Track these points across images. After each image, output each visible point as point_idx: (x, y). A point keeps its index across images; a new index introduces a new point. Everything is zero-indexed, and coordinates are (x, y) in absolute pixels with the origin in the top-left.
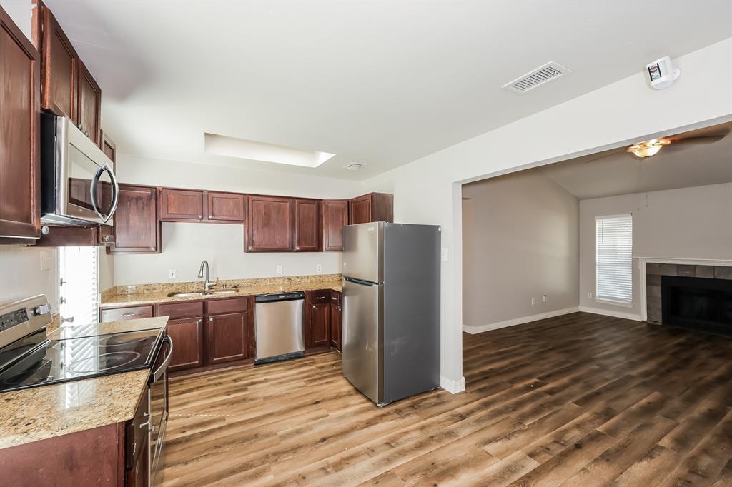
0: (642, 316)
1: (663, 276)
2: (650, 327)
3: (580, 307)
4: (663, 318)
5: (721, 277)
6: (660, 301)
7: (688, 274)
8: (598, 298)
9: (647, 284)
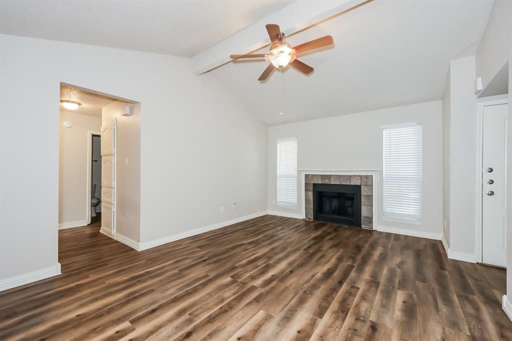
0: (302, 216)
1: (314, 184)
2: (307, 223)
3: (268, 210)
4: (314, 216)
5: (344, 183)
6: (312, 203)
7: (326, 182)
8: (278, 203)
9: (306, 191)
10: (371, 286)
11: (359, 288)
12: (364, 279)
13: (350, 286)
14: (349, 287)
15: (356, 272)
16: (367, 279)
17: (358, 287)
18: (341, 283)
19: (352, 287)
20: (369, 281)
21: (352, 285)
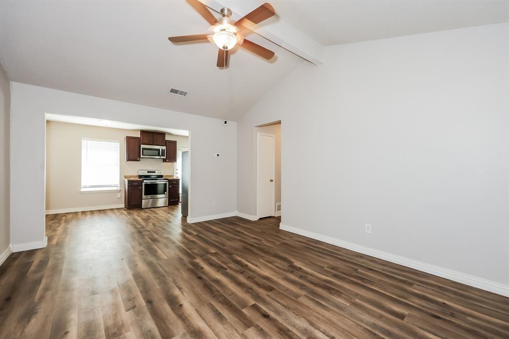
10: (115, 325)
11: (126, 311)
12: (132, 328)
13: (137, 306)
14: (137, 304)
15: (150, 331)
16: (127, 331)
17: (130, 311)
18: (149, 302)
19: (134, 307)
20: (123, 331)
21: (136, 309)
